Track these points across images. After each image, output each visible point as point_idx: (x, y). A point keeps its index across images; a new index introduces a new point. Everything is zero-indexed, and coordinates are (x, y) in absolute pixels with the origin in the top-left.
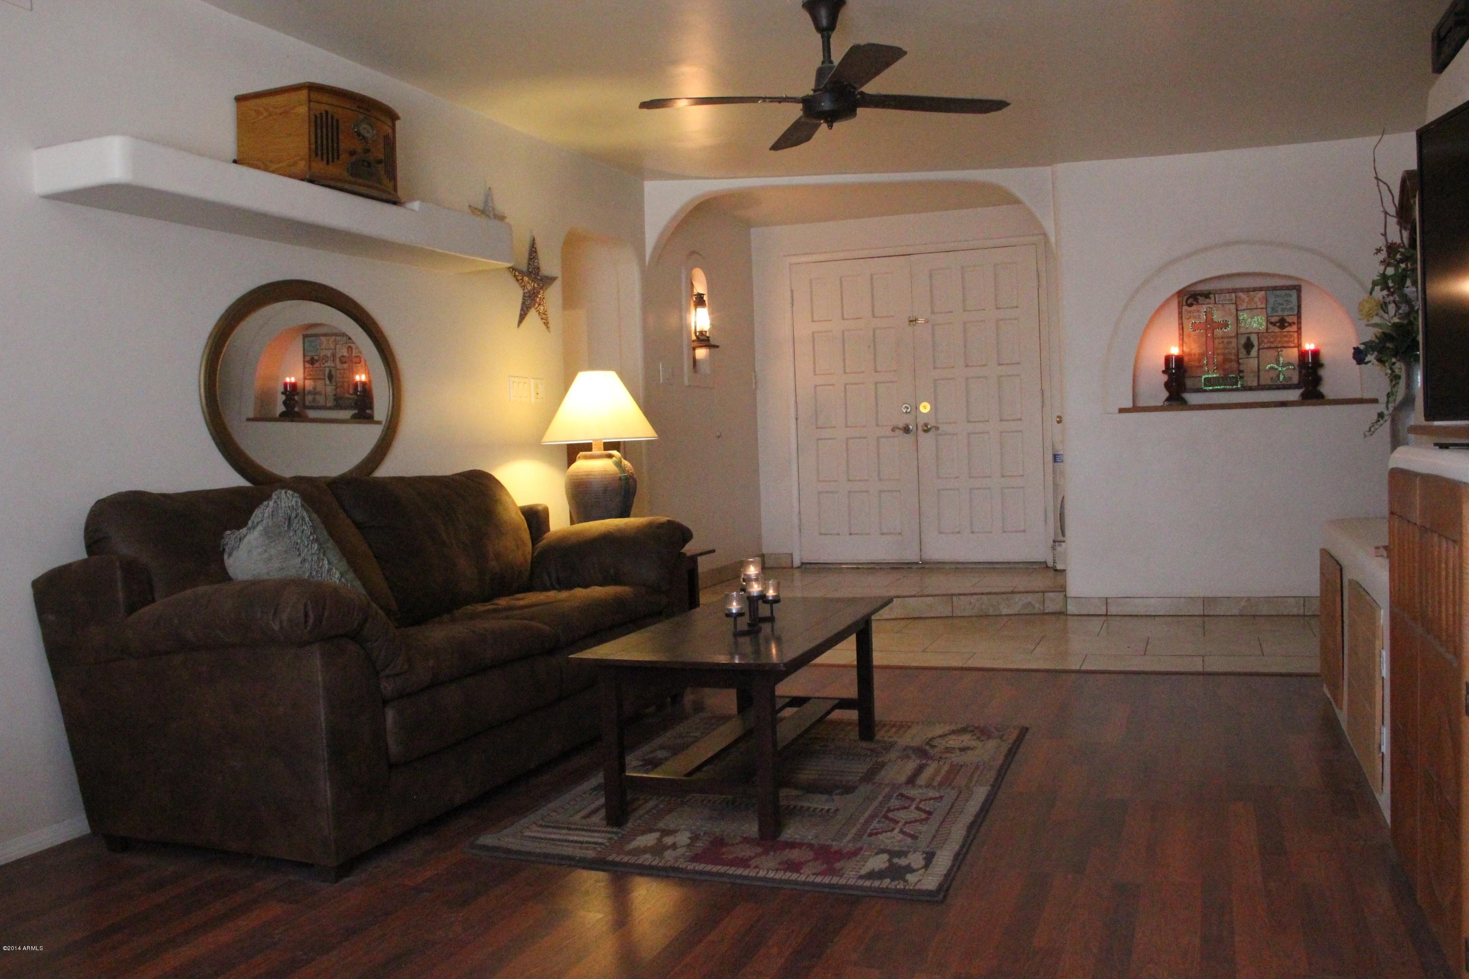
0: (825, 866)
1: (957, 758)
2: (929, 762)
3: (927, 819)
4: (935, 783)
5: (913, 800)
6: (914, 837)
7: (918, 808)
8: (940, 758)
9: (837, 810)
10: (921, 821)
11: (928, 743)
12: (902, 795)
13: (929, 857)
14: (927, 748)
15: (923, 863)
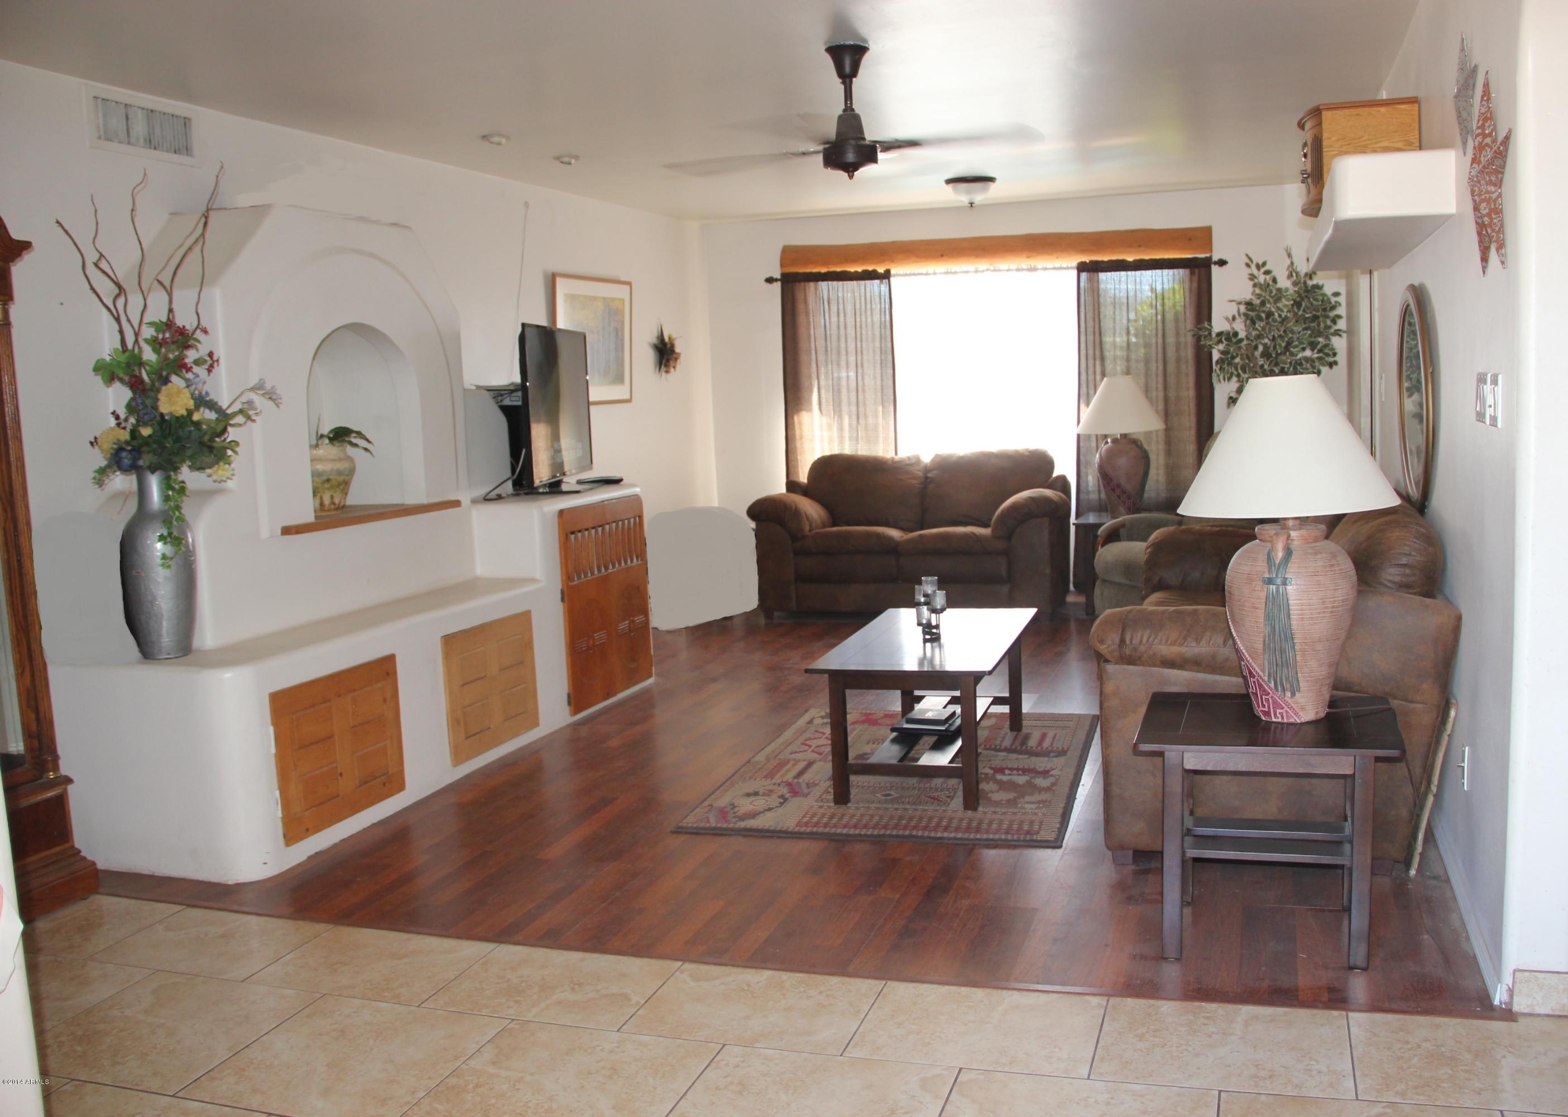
0: (871, 717)
1: (766, 784)
2: (790, 780)
3: (806, 740)
4: (792, 762)
5: (813, 751)
6: (817, 731)
7: (810, 746)
8: (779, 785)
9: (868, 743)
10: (809, 739)
11: (786, 800)
12: (820, 754)
13: (811, 722)
14: (787, 796)
15: (815, 720)
